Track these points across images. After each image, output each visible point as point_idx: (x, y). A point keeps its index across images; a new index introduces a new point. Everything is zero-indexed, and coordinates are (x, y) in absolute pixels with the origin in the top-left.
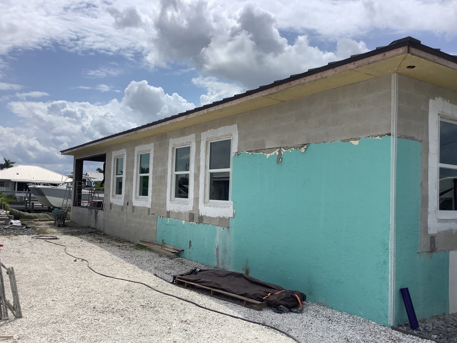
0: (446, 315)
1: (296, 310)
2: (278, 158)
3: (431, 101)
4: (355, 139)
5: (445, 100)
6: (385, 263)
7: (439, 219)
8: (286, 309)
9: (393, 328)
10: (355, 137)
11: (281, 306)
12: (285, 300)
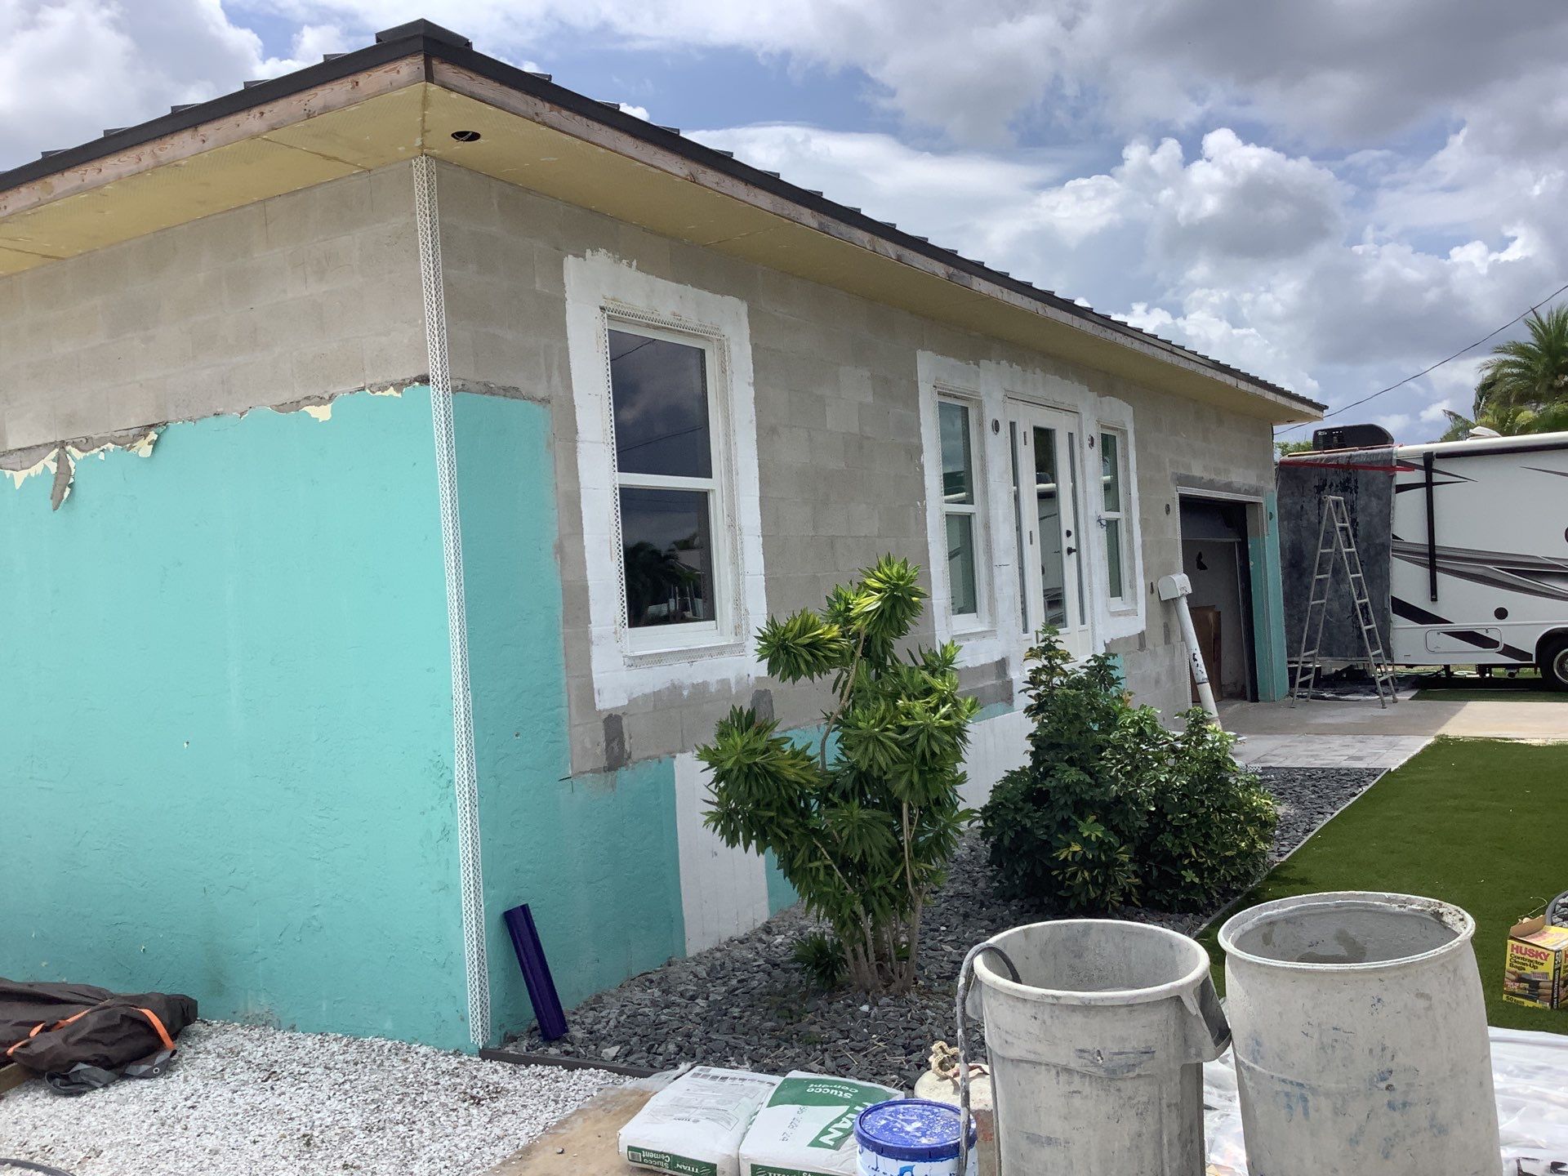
0: (676, 963)
1: (144, 1068)
2: (55, 486)
3: (570, 262)
4: (321, 401)
5: (621, 260)
6: (447, 833)
7: (630, 658)
8: (100, 1072)
9: (485, 1054)
10: (317, 394)
11: (81, 1066)
12: (97, 1041)
